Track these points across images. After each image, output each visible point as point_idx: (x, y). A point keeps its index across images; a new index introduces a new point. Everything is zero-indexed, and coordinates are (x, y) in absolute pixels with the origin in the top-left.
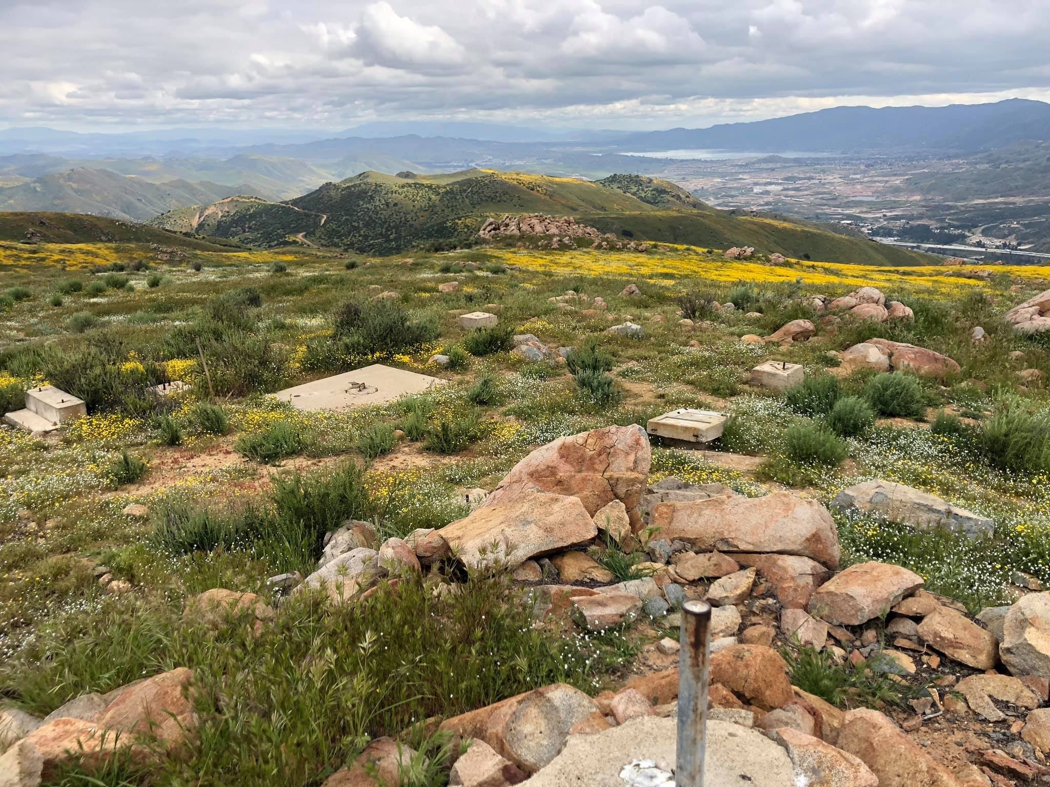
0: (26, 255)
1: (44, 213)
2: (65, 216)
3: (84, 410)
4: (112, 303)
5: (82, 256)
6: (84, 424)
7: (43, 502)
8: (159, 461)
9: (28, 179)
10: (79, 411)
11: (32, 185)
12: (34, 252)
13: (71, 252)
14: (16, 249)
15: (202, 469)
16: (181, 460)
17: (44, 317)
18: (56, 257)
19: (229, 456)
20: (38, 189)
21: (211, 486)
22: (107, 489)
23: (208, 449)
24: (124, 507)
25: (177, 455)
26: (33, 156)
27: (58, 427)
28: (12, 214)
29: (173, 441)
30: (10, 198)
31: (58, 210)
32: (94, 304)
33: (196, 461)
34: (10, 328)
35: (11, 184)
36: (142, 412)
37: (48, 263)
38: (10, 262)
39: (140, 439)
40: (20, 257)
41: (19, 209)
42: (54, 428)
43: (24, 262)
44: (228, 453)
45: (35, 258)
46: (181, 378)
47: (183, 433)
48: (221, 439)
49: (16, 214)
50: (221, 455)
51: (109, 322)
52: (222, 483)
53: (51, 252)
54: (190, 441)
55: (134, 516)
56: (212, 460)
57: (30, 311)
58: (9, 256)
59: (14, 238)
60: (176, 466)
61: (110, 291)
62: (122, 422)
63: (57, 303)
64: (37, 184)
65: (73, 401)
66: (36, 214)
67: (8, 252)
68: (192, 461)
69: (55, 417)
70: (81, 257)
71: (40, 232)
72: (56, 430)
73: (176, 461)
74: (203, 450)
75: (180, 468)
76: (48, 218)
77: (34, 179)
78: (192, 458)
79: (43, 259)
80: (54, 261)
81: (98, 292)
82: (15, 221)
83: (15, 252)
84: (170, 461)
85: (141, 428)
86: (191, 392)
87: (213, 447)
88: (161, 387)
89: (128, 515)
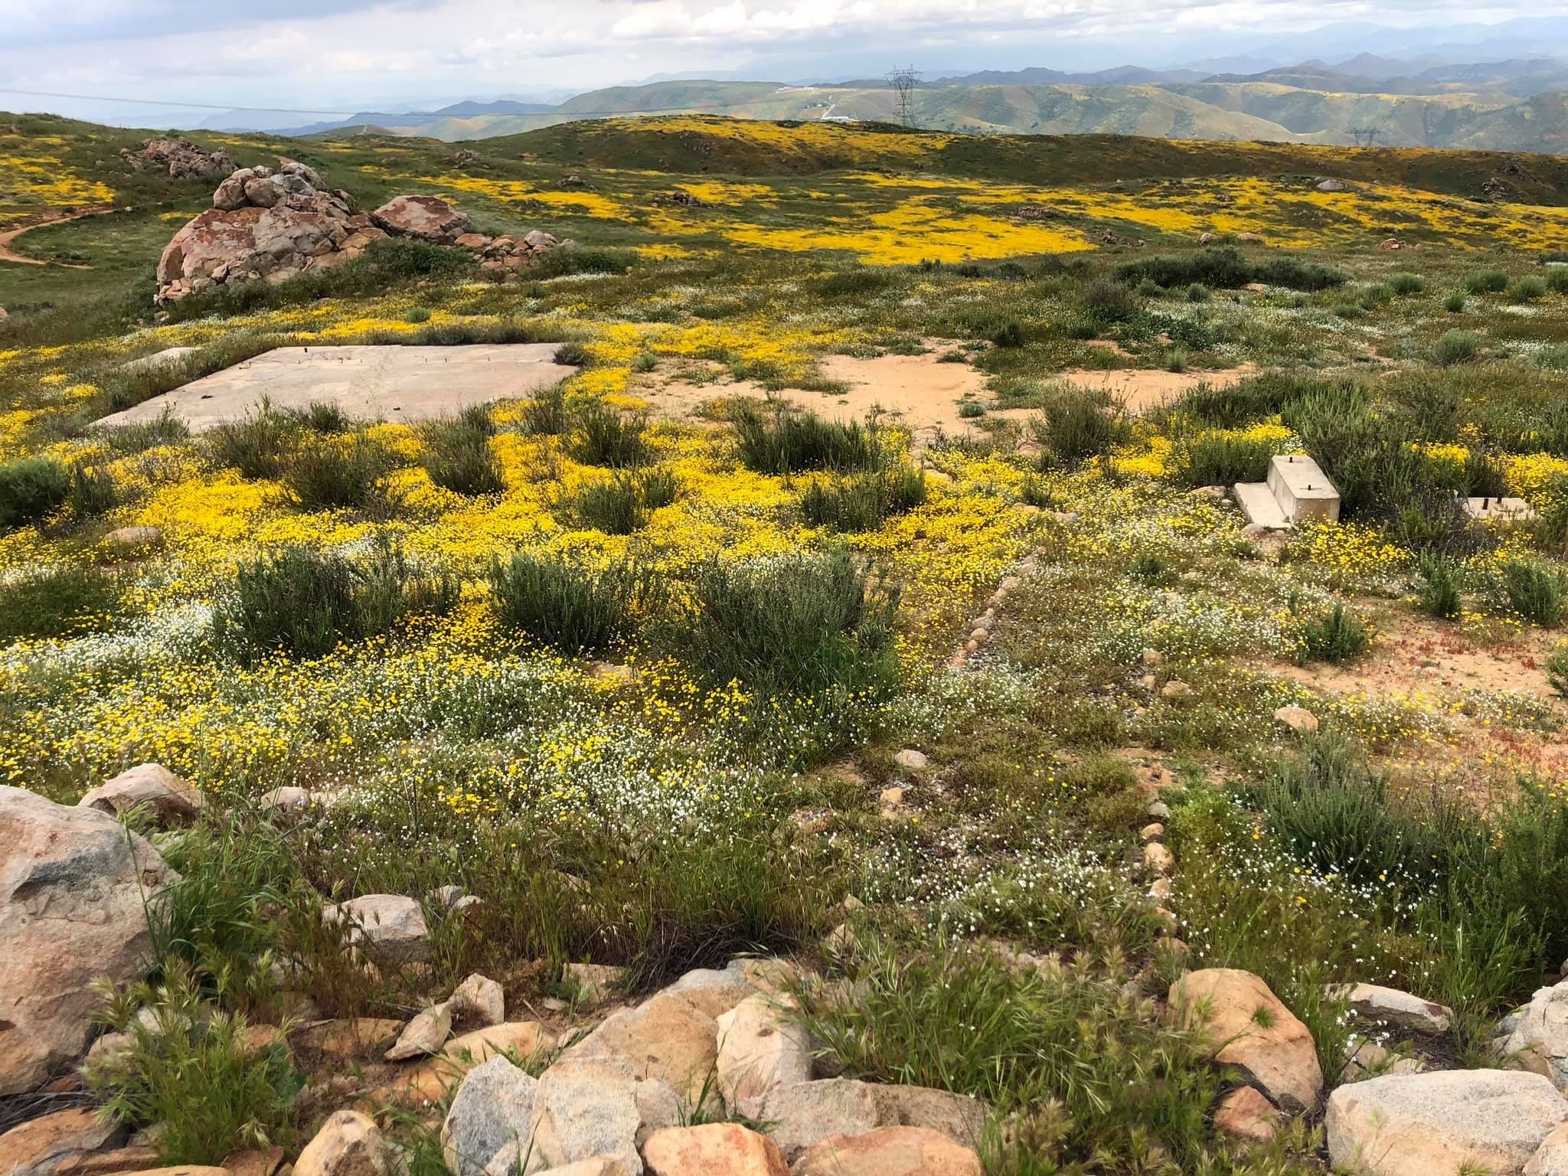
0: (1470, 220)
1: (1522, 154)
2: (1552, 160)
3: (1335, 510)
4: (1542, 319)
5: (1557, 228)
6: (1326, 533)
7: (1180, 649)
8: (1400, 639)
9: (1516, 100)
10: (1325, 510)
11: (1519, 109)
12: (1485, 215)
13: (1540, 220)
14: (1459, 208)
15: (1465, 681)
16: (1438, 648)
17: (1424, 328)
18: (1514, 225)
19: (1530, 672)
20: (1527, 116)
21: (1457, 721)
22: (1289, 659)
23: (1495, 644)
24: (1284, 705)
25: (1438, 637)
26: (1535, 63)
27: (1288, 526)
28: (1473, 153)
29: (1443, 609)
30: (1480, 128)
31: (1544, 150)
32: (1513, 316)
33: (1465, 661)
34: (1363, 337)
35: (1487, 107)
36: (1417, 540)
37: (1500, 233)
38: (1445, 228)
39: (1395, 586)
40: (1462, 222)
41: (1489, 147)
42: (1283, 525)
43: (1463, 230)
44: (1531, 665)
45: (1482, 225)
46: (1528, 494)
47: (1467, 599)
48: (1535, 635)
49: (1479, 155)
50: (1517, 665)
51: (1517, 351)
52: (1479, 724)
53: (1510, 217)
54: (1472, 618)
55: (1289, 726)
56: (1494, 669)
57: (1408, 314)
58: (1446, 219)
59: (1464, 192)
60: (1423, 658)
61: (1549, 297)
62: (1380, 547)
63: (1455, 307)
64: (1528, 108)
65: (1326, 490)
66: (1509, 155)
67: (1447, 213)
68: (1456, 657)
69: (1291, 510)
70: (1552, 229)
71: (1504, 184)
72: (1284, 529)
73: (1426, 649)
74: (1487, 644)
75: (1425, 665)
76: (1526, 163)
77: (1527, 99)
78: (1460, 652)
79: (1493, 227)
80: (1510, 232)
81: (1528, 296)
82: (1474, 164)
83: (1456, 213)
84: (1418, 643)
85: (1404, 567)
86: (1529, 527)
87: (1512, 644)
88: (1479, 502)
89: (1279, 723)
